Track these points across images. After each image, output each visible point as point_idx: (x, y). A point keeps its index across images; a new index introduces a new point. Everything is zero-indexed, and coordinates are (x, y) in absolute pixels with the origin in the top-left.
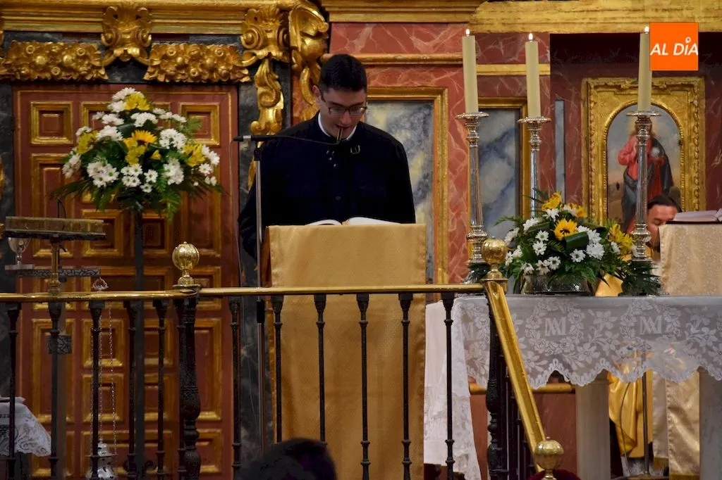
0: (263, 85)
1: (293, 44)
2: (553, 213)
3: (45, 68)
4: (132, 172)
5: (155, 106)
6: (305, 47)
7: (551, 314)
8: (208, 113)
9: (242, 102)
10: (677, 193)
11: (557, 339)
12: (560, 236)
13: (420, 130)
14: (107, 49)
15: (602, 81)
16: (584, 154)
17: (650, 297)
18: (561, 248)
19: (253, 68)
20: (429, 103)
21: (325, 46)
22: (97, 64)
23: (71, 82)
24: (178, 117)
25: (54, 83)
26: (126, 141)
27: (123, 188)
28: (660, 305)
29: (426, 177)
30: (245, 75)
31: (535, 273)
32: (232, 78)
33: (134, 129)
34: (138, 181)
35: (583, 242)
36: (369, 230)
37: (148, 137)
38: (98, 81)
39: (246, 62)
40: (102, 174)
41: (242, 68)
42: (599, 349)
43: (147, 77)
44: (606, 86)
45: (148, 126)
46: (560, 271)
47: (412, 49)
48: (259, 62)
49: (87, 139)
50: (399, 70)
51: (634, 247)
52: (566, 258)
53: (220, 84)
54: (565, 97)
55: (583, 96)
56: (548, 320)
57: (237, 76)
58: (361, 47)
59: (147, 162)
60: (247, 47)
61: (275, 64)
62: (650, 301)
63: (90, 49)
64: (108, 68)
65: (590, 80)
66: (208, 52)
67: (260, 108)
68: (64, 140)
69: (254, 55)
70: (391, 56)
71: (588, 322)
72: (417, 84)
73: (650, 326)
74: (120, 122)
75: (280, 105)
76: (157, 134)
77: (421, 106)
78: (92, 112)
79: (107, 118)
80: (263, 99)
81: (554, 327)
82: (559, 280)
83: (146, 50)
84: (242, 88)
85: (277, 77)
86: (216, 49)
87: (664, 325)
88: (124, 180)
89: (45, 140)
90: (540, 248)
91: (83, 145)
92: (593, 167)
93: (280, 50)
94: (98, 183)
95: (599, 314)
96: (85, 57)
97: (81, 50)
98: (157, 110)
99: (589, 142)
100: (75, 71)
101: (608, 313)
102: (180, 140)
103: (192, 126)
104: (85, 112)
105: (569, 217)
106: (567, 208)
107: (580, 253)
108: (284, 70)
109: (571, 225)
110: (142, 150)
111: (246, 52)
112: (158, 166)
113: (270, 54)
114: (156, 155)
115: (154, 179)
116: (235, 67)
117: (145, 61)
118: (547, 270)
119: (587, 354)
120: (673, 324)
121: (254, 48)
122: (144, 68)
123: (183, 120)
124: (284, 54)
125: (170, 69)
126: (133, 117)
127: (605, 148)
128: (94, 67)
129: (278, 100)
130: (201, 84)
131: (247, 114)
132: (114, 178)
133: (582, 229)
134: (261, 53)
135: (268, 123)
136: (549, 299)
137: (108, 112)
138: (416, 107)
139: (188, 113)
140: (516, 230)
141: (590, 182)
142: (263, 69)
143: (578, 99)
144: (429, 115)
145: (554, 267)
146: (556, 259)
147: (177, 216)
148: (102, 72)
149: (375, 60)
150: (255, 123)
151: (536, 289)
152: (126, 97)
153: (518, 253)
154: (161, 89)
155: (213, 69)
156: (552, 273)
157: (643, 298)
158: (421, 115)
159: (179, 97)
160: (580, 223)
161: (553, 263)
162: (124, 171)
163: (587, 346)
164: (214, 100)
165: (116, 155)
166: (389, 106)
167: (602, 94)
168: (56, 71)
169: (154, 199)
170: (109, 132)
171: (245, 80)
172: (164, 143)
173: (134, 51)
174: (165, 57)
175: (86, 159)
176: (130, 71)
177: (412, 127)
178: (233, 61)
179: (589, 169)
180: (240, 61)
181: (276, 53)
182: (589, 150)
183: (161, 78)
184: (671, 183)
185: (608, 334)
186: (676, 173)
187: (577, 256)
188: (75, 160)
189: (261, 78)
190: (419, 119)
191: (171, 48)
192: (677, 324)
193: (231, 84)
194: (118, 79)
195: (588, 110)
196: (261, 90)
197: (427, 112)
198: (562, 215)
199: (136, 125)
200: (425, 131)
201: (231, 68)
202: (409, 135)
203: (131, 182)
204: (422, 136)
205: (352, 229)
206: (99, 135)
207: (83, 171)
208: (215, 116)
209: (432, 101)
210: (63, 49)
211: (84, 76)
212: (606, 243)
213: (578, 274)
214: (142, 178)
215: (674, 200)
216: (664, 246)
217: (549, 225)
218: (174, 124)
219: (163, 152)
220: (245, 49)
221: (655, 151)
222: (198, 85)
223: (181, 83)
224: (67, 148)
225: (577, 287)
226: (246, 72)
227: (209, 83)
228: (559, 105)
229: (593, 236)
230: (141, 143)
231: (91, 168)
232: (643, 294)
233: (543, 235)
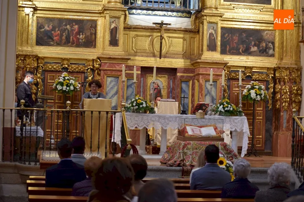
0: (89, 73)
1: (94, 66)
2: (137, 98)
3: (51, 68)
4: (64, 87)
5: (69, 76)
6: (97, 66)
7: (136, 116)
8: (79, 77)
9: (85, 76)
10: (162, 96)
11: (137, 121)
12: (138, 102)
13: (116, 82)
14: (62, 65)
15: (150, 75)
16: (146, 88)
17: (153, 114)
18: (138, 105)
19: (87, 70)
20: (118, 77)
21: (100, 66)
22: (60, 68)
23: (55, 71)
24: (73, 78)
25: (52, 71)
26: (64, 82)
27: (63, 90)
28: (155, 115)
29: (117, 91)
31: (133, 109)
33: (65, 80)
34: (65, 89)
35: (142, 104)
36: (101, 100)
37: (68, 81)
38: (60, 71)
39: (86, 69)
40: (59, 87)
42: (144, 123)
43: (68, 71)
44: (150, 76)
45: (68, 79)
46: (138, 109)
47: (115, 68)
48: (88, 69)
49: (57, 81)
50: (113, 71)
51: (151, 105)
52: (139, 107)
53: (81, 72)
54: (143, 77)
55: (146, 77)
56: (135, 117)
58: (106, 67)
59: (67, 86)
60: (87, 66)
61: (91, 69)
62: (154, 115)
63: (59, 65)
64: (62, 69)
65: (148, 75)
66: (80, 67)
67: (88, 77)
68: (53, 81)
70: (112, 69)
71: (142, 118)
72: (116, 74)
73: (153, 119)
74: (63, 78)
75: (92, 76)
76: (69, 81)
78: (59, 76)
79: (61, 78)
81: (136, 119)
82: (138, 110)
83: (69, 66)
84: (85, 73)
86: (81, 66)
87: (156, 119)
88: (63, 89)
89: (50, 81)
90: (134, 104)
91: (56, 82)
92: (148, 90)
94: (58, 89)
95: (144, 117)
96: (58, 67)
97: (57, 65)
98: (70, 77)
99: (147, 86)
100: (56, 69)
101: (146, 116)
102: (73, 82)
103: (76, 80)
104: (57, 76)
105: (140, 99)
106: (140, 97)
107: (142, 106)
108: (93, 70)
109: (140, 101)
110: (66, 84)
112: (69, 87)
114: (69, 85)
115: (68, 89)
117: (68, 68)
118: (135, 108)
119: (142, 124)
120: (157, 119)
122: (68, 69)
123: (74, 78)
125: (73, 69)
126: (65, 78)
127: (150, 87)
128: (59, 69)
129: (91, 76)
130: (78, 72)
131: (86, 78)
132: (61, 88)
133: (142, 101)
134: (89, 67)
135: (90, 80)
136: (136, 114)
137: (61, 77)
138: (116, 78)
139: (75, 77)
140: (131, 101)
141: (147, 93)
142: (89, 70)
143: (145, 78)
145: (137, 108)
146: (137, 106)
147: (72, 95)
148: (61, 69)
149: (109, 69)
151: (133, 112)
152: (64, 74)
153: (131, 105)
154: (71, 73)
155: (80, 70)
156: (136, 109)
157: (152, 114)
158: (117, 79)
159: (74, 75)
160: (142, 100)
161: (137, 107)
162: (63, 87)
163: (142, 122)
164: (80, 75)
165: (62, 84)
166: (111, 78)
168: (53, 69)
169: (68, 92)
170: (61, 80)
171: (86, 72)
172: (71, 82)
173: (66, 66)
174: (72, 67)
175: (57, 85)
176: (66, 69)
177: (115, 82)
178: (84, 68)
179: (147, 91)
180: (85, 68)
181: (91, 67)
182: (147, 87)
183: (71, 71)
184: (161, 94)
185: (146, 120)
186: (162, 92)
187: (141, 106)
188: (55, 85)
191: (73, 66)
192: (158, 119)
194: (63, 71)
195: (147, 80)
196: (89, 74)
198: (139, 99)
199: (66, 79)
200: (117, 82)
201: (83, 70)
202: (114, 83)
203: (64, 89)
205: (99, 100)
206: (59, 81)
207: (56, 87)
208: (80, 78)
209: (119, 77)
210: (54, 65)
211: (57, 70)
212: (146, 104)
213: (141, 109)
214: (66, 89)
215: (161, 97)
216: (158, 105)
217: (136, 100)
218: (73, 79)
219: (70, 84)
221: (159, 88)
222: (77, 72)
223: (74, 72)
224: (54, 83)
225: (141, 112)
226: (86, 70)
227: (80, 72)
228: (142, 79)
229: (144, 103)
230: (66, 82)
231: (57, 86)
232: (152, 113)
233: (135, 102)
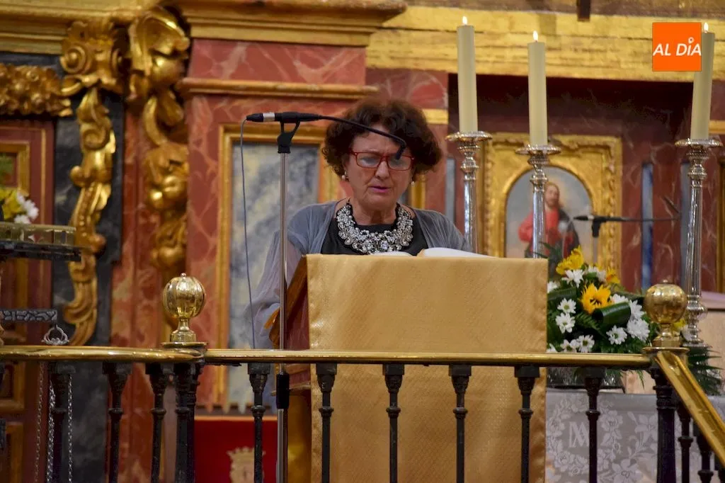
0: (89, 120)
1: (136, 67)
6: (157, 70)
8: (14, 155)
9: (59, 142)
13: (302, 182)
15: (502, 136)
19: (76, 98)
20: (313, 148)
21: (182, 68)
30: (65, 108)
32: (49, 109)
39: (67, 90)
41: (62, 98)
44: (507, 143)
47: (295, 77)
48: (84, 91)
53: (32, 117)
57: (55, 107)
58: (231, 71)
60: (70, 70)
61: (105, 94)
66: (18, 75)
67: (84, 151)
69: (78, 81)
70: (269, 84)
75: (111, 147)
77: (303, 150)
80: (88, 139)
84: (61, 124)
85: (107, 111)
86: (29, 71)
93: (113, 76)
108: (116, 101)
111: (66, 77)
113: (99, 82)
116: (53, 96)
121: (80, 72)
124: (118, 82)
129: (107, 140)
130: (7, 117)
131: (66, 157)
134: (88, 79)
135: (94, 171)
138: (297, 151)
142: (88, 101)
144: (314, 163)
149: (249, 89)
150: (76, 169)
155: (24, 97)
158: (303, 163)
164: (22, 138)
166: (261, 150)
167: (501, 153)
171: (64, 113)
177: (292, 178)
178: (50, 87)
180: (61, 88)
181: (107, 80)
189: (87, 111)
190: (300, 168)
193: (46, 118)
196: (85, 127)
197: (310, 159)
200: (308, 184)
201: (48, 97)
204: (304, 190)
208: (23, 159)
209: (318, 146)
220: (66, 73)
221: (563, 225)
222: (4, 117)
226: (67, 103)
227: (18, 115)
228: (451, 164)
